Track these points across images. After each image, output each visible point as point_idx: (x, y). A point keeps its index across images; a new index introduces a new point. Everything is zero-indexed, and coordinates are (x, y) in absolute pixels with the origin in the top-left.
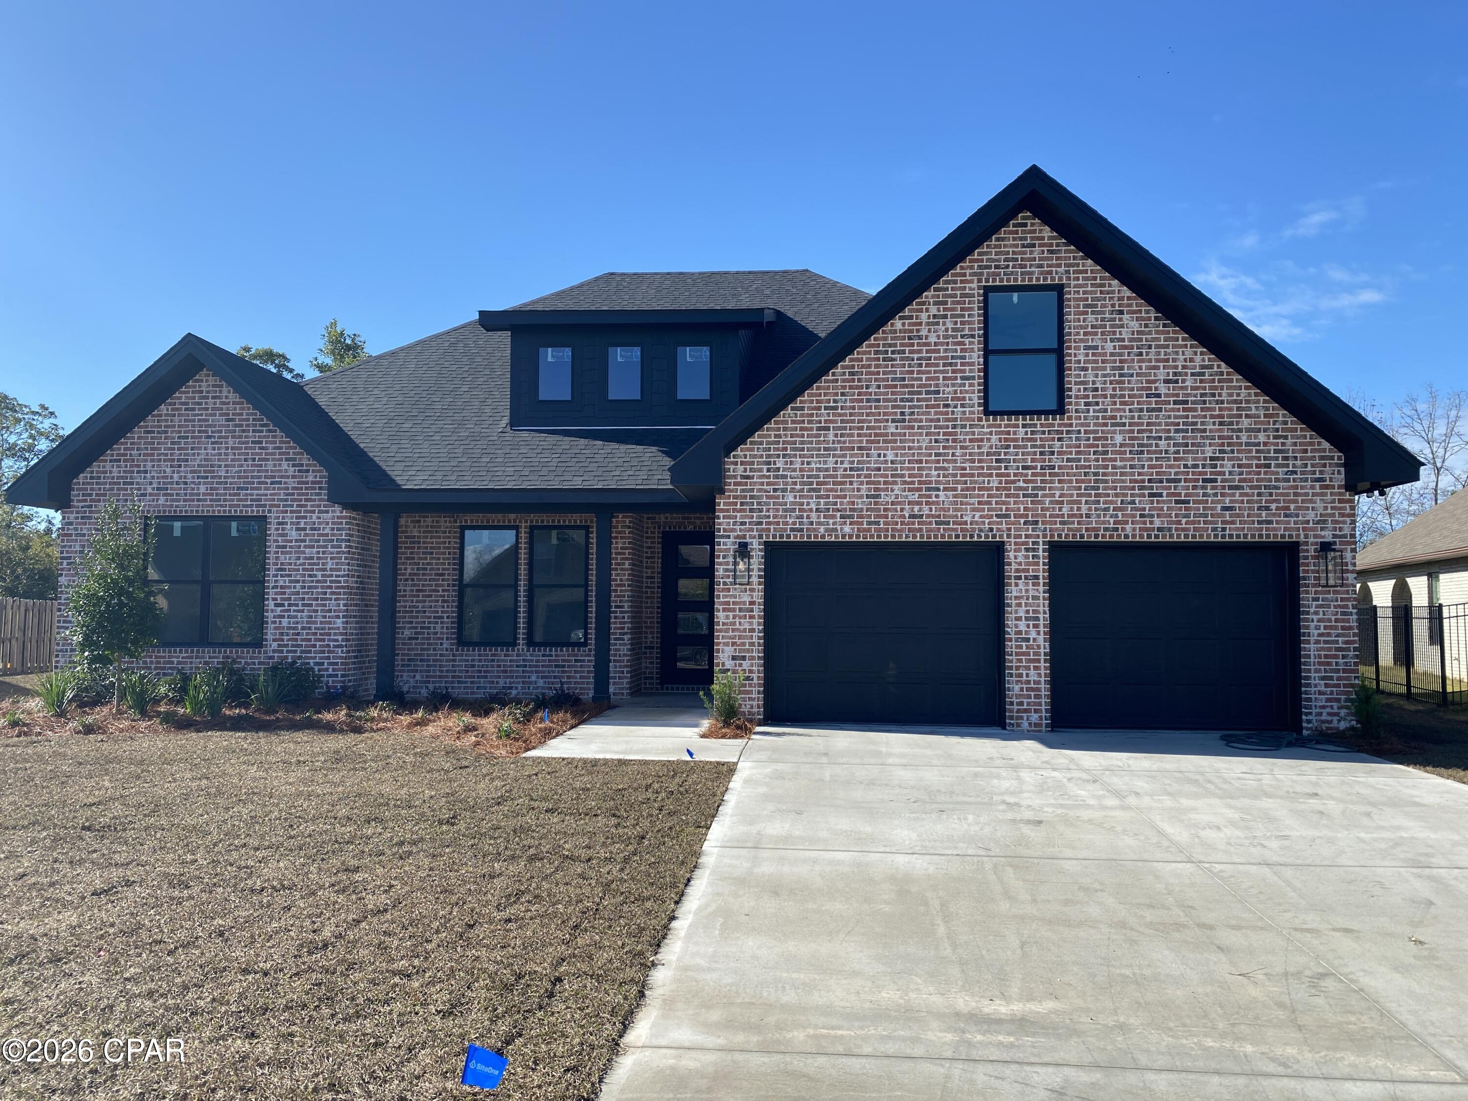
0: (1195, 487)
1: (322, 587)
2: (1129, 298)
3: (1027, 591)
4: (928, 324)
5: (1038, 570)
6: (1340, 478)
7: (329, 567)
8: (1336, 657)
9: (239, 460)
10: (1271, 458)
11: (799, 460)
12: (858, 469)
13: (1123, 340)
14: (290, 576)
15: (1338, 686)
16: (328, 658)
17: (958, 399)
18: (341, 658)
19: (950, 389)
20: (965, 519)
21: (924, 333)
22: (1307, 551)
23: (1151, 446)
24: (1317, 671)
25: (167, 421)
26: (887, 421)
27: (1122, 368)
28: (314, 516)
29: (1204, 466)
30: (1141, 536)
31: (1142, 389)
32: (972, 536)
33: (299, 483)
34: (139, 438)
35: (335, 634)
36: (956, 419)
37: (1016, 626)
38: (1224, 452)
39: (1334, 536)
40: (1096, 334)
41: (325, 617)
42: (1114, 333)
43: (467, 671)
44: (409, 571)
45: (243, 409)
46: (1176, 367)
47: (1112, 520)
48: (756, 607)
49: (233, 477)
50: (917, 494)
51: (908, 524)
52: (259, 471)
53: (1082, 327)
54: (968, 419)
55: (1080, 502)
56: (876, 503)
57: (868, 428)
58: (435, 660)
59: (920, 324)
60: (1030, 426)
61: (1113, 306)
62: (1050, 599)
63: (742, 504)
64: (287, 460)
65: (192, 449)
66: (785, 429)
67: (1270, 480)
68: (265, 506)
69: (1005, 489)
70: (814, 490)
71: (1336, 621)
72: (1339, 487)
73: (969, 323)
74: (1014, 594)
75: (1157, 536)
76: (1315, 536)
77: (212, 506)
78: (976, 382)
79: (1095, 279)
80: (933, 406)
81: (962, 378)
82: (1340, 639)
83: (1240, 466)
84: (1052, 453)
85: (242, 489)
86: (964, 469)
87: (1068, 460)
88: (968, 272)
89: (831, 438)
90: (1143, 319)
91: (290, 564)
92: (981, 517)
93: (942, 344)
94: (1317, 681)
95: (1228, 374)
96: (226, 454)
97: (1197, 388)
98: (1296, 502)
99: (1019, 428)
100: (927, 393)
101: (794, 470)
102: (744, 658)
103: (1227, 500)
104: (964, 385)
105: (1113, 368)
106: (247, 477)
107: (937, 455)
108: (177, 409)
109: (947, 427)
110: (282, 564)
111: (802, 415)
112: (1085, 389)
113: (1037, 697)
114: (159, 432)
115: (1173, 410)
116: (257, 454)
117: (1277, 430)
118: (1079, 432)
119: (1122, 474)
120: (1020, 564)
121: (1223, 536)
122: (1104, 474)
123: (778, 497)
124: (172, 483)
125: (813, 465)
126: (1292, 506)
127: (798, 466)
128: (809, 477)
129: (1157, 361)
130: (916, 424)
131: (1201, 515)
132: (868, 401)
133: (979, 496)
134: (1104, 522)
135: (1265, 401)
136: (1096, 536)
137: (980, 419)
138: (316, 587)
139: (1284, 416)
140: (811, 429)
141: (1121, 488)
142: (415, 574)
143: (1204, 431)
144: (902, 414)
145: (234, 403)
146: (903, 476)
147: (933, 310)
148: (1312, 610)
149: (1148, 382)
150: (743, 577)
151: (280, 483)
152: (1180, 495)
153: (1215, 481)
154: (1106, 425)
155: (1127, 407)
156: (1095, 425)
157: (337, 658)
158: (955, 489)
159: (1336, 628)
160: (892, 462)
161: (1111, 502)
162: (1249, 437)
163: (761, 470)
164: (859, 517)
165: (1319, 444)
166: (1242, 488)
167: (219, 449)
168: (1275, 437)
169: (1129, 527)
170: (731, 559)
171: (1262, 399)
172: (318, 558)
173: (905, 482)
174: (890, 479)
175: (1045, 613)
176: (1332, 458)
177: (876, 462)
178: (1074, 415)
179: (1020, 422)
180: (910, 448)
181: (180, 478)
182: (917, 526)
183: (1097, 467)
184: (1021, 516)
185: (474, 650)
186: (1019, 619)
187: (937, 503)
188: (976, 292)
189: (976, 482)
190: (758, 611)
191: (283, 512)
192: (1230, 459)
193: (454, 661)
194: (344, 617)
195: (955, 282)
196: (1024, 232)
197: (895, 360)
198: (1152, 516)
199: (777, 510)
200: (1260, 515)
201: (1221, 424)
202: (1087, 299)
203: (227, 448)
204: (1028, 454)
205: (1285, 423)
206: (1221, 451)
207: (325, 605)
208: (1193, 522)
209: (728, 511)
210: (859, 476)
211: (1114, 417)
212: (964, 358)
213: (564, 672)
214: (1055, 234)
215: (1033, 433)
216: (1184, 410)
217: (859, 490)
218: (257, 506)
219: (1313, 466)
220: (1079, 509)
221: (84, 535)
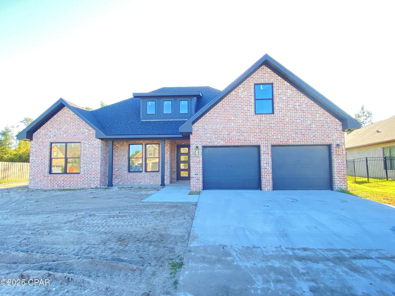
0: (306, 131)
1: (95, 159)
2: (289, 86)
3: (266, 157)
4: (241, 93)
5: (268, 152)
6: (341, 128)
7: (96, 154)
8: (341, 171)
9: (74, 128)
10: (324, 124)
11: (210, 126)
12: (225, 128)
13: (288, 96)
14: (86, 156)
15: (342, 178)
16: (96, 176)
17: (248, 111)
18: (99, 176)
19: (247, 108)
20: (251, 139)
21: (240, 95)
22: (334, 146)
23: (295, 121)
24: (337, 175)
25: (56, 119)
26: (231, 116)
27: (288, 103)
28: (93, 142)
29: (308, 126)
30: (293, 143)
31: (293, 108)
32: (252, 144)
33: (89, 134)
34: (49, 123)
35: (98, 170)
36: (248, 116)
37: (264, 165)
38: (313, 122)
39: (340, 142)
40: (281, 94)
41: (95, 166)
42: (286, 94)
43: (131, 178)
44: (117, 155)
45: (75, 116)
46: (301, 102)
47: (286, 139)
48: (200, 162)
49: (72, 133)
50: (239, 134)
51: (237, 141)
52: (79, 131)
53: (278, 93)
54: (251, 116)
55: (278, 135)
56: (229, 136)
57: (227, 118)
58: (123, 176)
59: (239, 93)
60: (266, 117)
61: (285, 88)
62: (272, 158)
63: (197, 137)
64: (86, 128)
65: (62, 126)
66: (207, 118)
67: (324, 129)
68: (80, 139)
69: (260, 132)
70: (214, 133)
71: (341, 163)
72: (341, 130)
73: (251, 92)
74: (263, 157)
75: (297, 143)
76: (335, 142)
77: (67, 140)
78: (253, 107)
79: (281, 81)
80: (242, 112)
81: (249, 106)
82: (342, 167)
83: (317, 126)
84: (271, 123)
85: (75, 135)
86: (250, 127)
87: (275, 125)
88: (250, 80)
89: (218, 120)
90: (293, 91)
91: (87, 153)
92: (255, 139)
93: (244, 97)
94: (337, 178)
95: (313, 104)
96: (71, 127)
97: (306, 107)
98: (331, 134)
99: (264, 118)
100: (241, 109)
101: (209, 128)
102: (198, 174)
103: (314, 134)
104: (250, 107)
105: (286, 103)
106: (76, 133)
107: (244, 124)
108: (59, 116)
109: (246, 117)
110: (85, 153)
111: (211, 115)
112: (279, 108)
113: (269, 182)
114: (54, 122)
115: (300, 112)
116: (78, 127)
117: (326, 117)
118: (278, 118)
119: (288, 128)
120: (264, 150)
121: (313, 143)
122: (284, 128)
123: (205, 135)
124: (57, 134)
125: (214, 127)
126: (330, 135)
127: (210, 127)
128: (213, 130)
129: (296, 101)
130: (238, 117)
131: (308, 138)
132: (227, 111)
133: (254, 134)
134: (284, 140)
135: (322, 110)
136: (283, 143)
137: (254, 115)
138: (93, 159)
139: (327, 113)
140: (213, 118)
141: (288, 132)
142: (118, 156)
143: (308, 117)
144: (235, 114)
145: (73, 115)
146: (236, 129)
147: (242, 89)
148: (335, 160)
149: (294, 106)
150: (197, 155)
151: (84, 134)
152: (302, 133)
153: (311, 129)
154: (284, 116)
155: (289, 112)
156: (282, 116)
157: (98, 176)
158: (248, 132)
159: (341, 164)
160: (233, 126)
161: (286, 135)
162: (319, 119)
163: (201, 128)
164: (225, 139)
165: (336, 120)
166: (317, 131)
167: (69, 126)
168: (325, 119)
169: (290, 141)
170: (194, 150)
171: (322, 109)
172: (94, 152)
173: (236, 131)
174: (232, 130)
175: (270, 162)
176: (339, 123)
177: (229, 126)
178: (276, 114)
179: (264, 116)
180: (237, 123)
181: (59, 133)
182: (239, 141)
183: (282, 127)
184: (264, 139)
185: (132, 173)
186: (264, 164)
187: (244, 136)
188: (252, 85)
189: (253, 131)
190: (201, 163)
191: (85, 141)
192: (314, 124)
193: (128, 176)
194: (100, 166)
195: (247, 83)
196: (263, 70)
197: (233, 101)
198: (296, 138)
199: (205, 138)
200: (322, 138)
201: (312, 116)
202: (279, 86)
203: (71, 126)
204: (266, 124)
205: (327, 115)
206: (312, 122)
207: (95, 163)
208: (306, 140)
209: (193, 138)
210: (225, 129)
211: (286, 115)
212: (249, 101)
213: (154, 178)
214: (271, 71)
215: (266, 118)
216: (303, 112)
217: (225, 133)
218: (79, 139)
219: (334, 125)
220: (278, 137)
221: (36, 147)
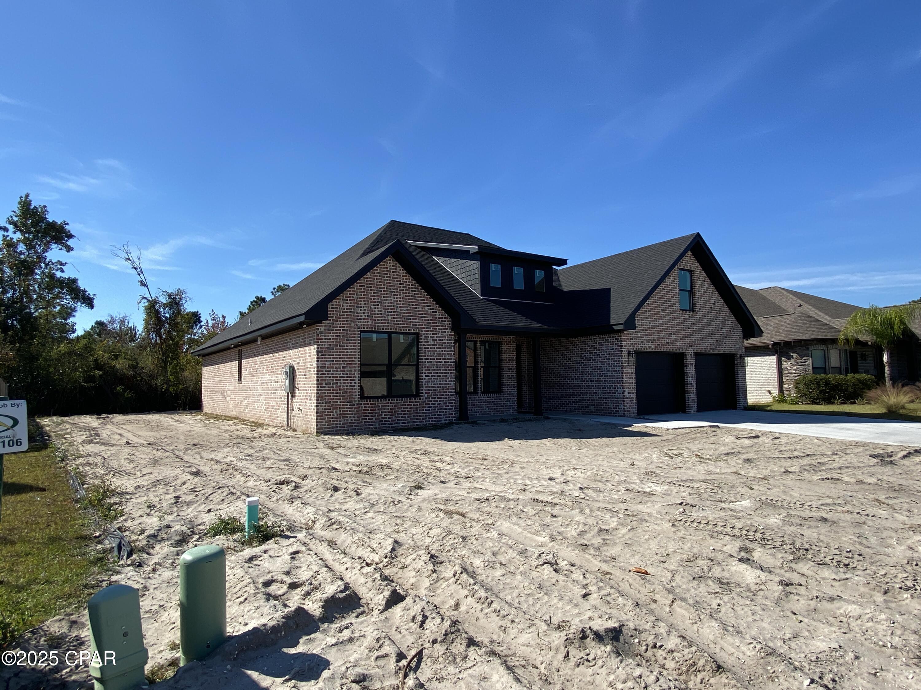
0: (719, 336)
1: (445, 367)
3: (690, 368)
5: (693, 361)
6: (741, 336)
7: (447, 358)
8: (744, 387)
9: (406, 304)
11: (641, 321)
12: (654, 326)
13: (705, 290)
14: (431, 362)
15: (744, 395)
16: (449, 400)
17: (675, 304)
19: (673, 301)
21: (667, 281)
22: (738, 356)
23: (711, 323)
24: (741, 391)
25: (371, 281)
26: (660, 310)
27: (705, 299)
28: (440, 333)
29: (720, 330)
31: (709, 306)
33: (433, 318)
35: (451, 389)
36: (674, 311)
39: (742, 352)
40: (700, 287)
41: (446, 381)
42: (704, 287)
45: (407, 279)
46: (714, 300)
48: (633, 374)
49: (404, 313)
50: (667, 335)
52: (415, 311)
53: (697, 285)
54: (677, 311)
56: (659, 338)
57: (656, 312)
61: (703, 279)
62: (696, 371)
63: (628, 336)
64: (427, 306)
65: (384, 297)
67: (731, 335)
68: (419, 328)
69: (685, 335)
70: (645, 332)
71: (743, 376)
73: (676, 279)
75: (713, 351)
76: (739, 352)
78: (678, 299)
79: (699, 269)
80: (670, 306)
81: (675, 298)
82: (744, 382)
83: (726, 331)
84: (693, 324)
85: (408, 319)
86: (677, 328)
87: (697, 326)
89: (648, 314)
90: (708, 284)
91: (431, 356)
92: (680, 344)
93: (671, 285)
94: (741, 394)
95: (723, 303)
96: (400, 301)
97: (718, 307)
100: (668, 301)
102: (631, 393)
103: (725, 341)
106: (410, 313)
107: (671, 322)
108: (376, 276)
110: (427, 356)
112: (698, 304)
113: (694, 402)
114: (367, 287)
115: (714, 313)
116: (414, 302)
118: (698, 318)
119: (706, 332)
120: (689, 359)
121: (724, 352)
122: (703, 331)
123: (636, 335)
124: (374, 314)
125: (644, 324)
126: (735, 343)
127: (641, 324)
128: (643, 328)
129: (711, 297)
130: (666, 312)
133: (680, 337)
134: (704, 347)
136: (703, 351)
138: (442, 367)
139: (733, 316)
140: (643, 311)
141: (706, 336)
143: (720, 320)
144: (663, 308)
145: (403, 276)
148: (739, 373)
149: (710, 303)
150: (629, 363)
151: (425, 317)
152: (717, 339)
155: (706, 311)
156: (701, 316)
157: (452, 400)
158: (675, 334)
160: (662, 324)
161: (705, 340)
162: (727, 322)
164: (655, 343)
165: (738, 325)
166: (727, 337)
167: (396, 298)
169: (708, 348)
170: (626, 357)
171: (729, 311)
172: (443, 354)
173: (665, 331)
174: (661, 330)
175: (695, 375)
176: (740, 329)
177: (658, 324)
178: (697, 312)
179: (686, 313)
180: (665, 320)
181: (379, 311)
182: (668, 346)
184: (689, 344)
186: (689, 377)
187: (672, 339)
189: (679, 332)
191: (426, 331)
192: (724, 328)
194: (454, 381)
197: (661, 289)
198: (712, 345)
199: (637, 339)
200: (730, 346)
201: (723, 318)
202: (698, 276)
203: (400, 298)
204: (689, 324)
207: (446, 376)
208: (719, 347)
209: (625, 339)
211: (704, 314)
212: (675, 291)
213: (495, 404)
215: (689, 317)
217: (655, 333)
218: (416, 328)
219: (738, 332)
220: (699, 342)
221: (330, 339)
